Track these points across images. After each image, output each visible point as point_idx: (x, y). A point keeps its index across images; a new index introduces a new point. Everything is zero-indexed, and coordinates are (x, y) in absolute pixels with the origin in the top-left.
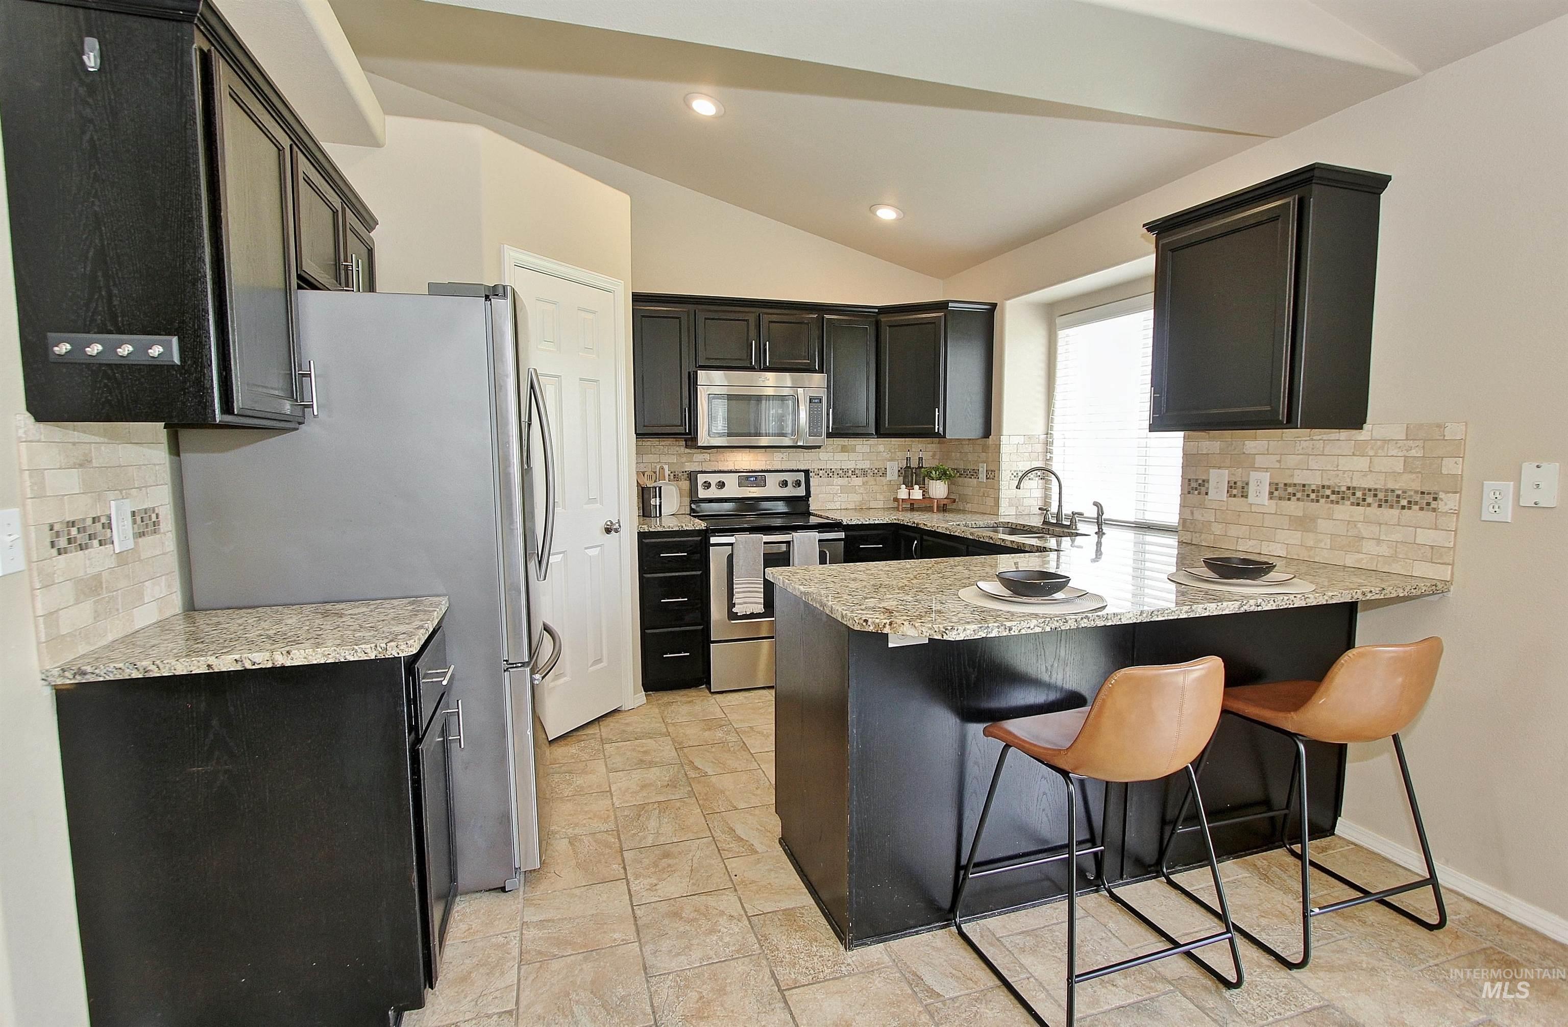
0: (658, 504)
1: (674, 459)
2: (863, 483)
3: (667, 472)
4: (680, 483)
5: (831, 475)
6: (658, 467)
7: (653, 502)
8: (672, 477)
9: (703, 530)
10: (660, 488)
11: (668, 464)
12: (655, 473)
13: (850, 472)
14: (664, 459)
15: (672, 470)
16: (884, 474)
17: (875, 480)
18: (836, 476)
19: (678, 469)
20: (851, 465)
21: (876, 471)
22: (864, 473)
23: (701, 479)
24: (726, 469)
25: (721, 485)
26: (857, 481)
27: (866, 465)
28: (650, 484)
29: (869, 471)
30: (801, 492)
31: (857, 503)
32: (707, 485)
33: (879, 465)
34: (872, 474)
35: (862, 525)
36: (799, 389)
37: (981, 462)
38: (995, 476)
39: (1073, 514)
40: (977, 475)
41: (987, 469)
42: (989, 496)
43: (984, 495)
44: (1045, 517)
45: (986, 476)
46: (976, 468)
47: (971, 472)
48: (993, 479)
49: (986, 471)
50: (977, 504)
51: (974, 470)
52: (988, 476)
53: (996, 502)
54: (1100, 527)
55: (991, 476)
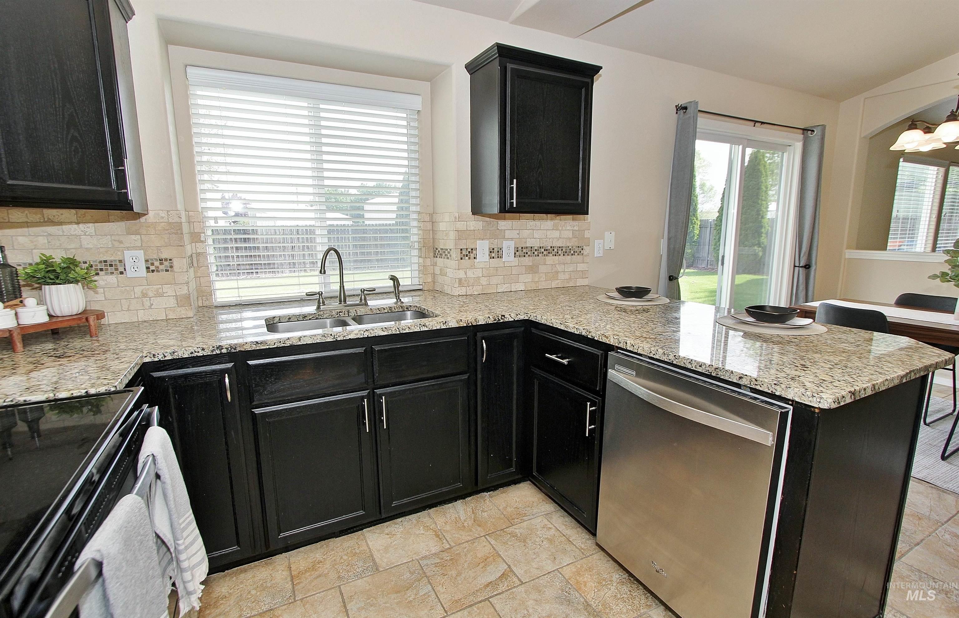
37: (128, 249)
38: (171, 267)
39: (363, 291)
40: (117, 269)
41: (147, 258)
42: (161, 295)
43: (144, 295)
44: (319, 302)
45: (148, 268)
46: (112, 258)
47: (97, 265)
48: (167, 271)
49: (147, 261)
50: (128, 310)
51: (105, 261)
52: (152, 268)
53: (181, 301)
54: (398, 298)
55: (161, 267)
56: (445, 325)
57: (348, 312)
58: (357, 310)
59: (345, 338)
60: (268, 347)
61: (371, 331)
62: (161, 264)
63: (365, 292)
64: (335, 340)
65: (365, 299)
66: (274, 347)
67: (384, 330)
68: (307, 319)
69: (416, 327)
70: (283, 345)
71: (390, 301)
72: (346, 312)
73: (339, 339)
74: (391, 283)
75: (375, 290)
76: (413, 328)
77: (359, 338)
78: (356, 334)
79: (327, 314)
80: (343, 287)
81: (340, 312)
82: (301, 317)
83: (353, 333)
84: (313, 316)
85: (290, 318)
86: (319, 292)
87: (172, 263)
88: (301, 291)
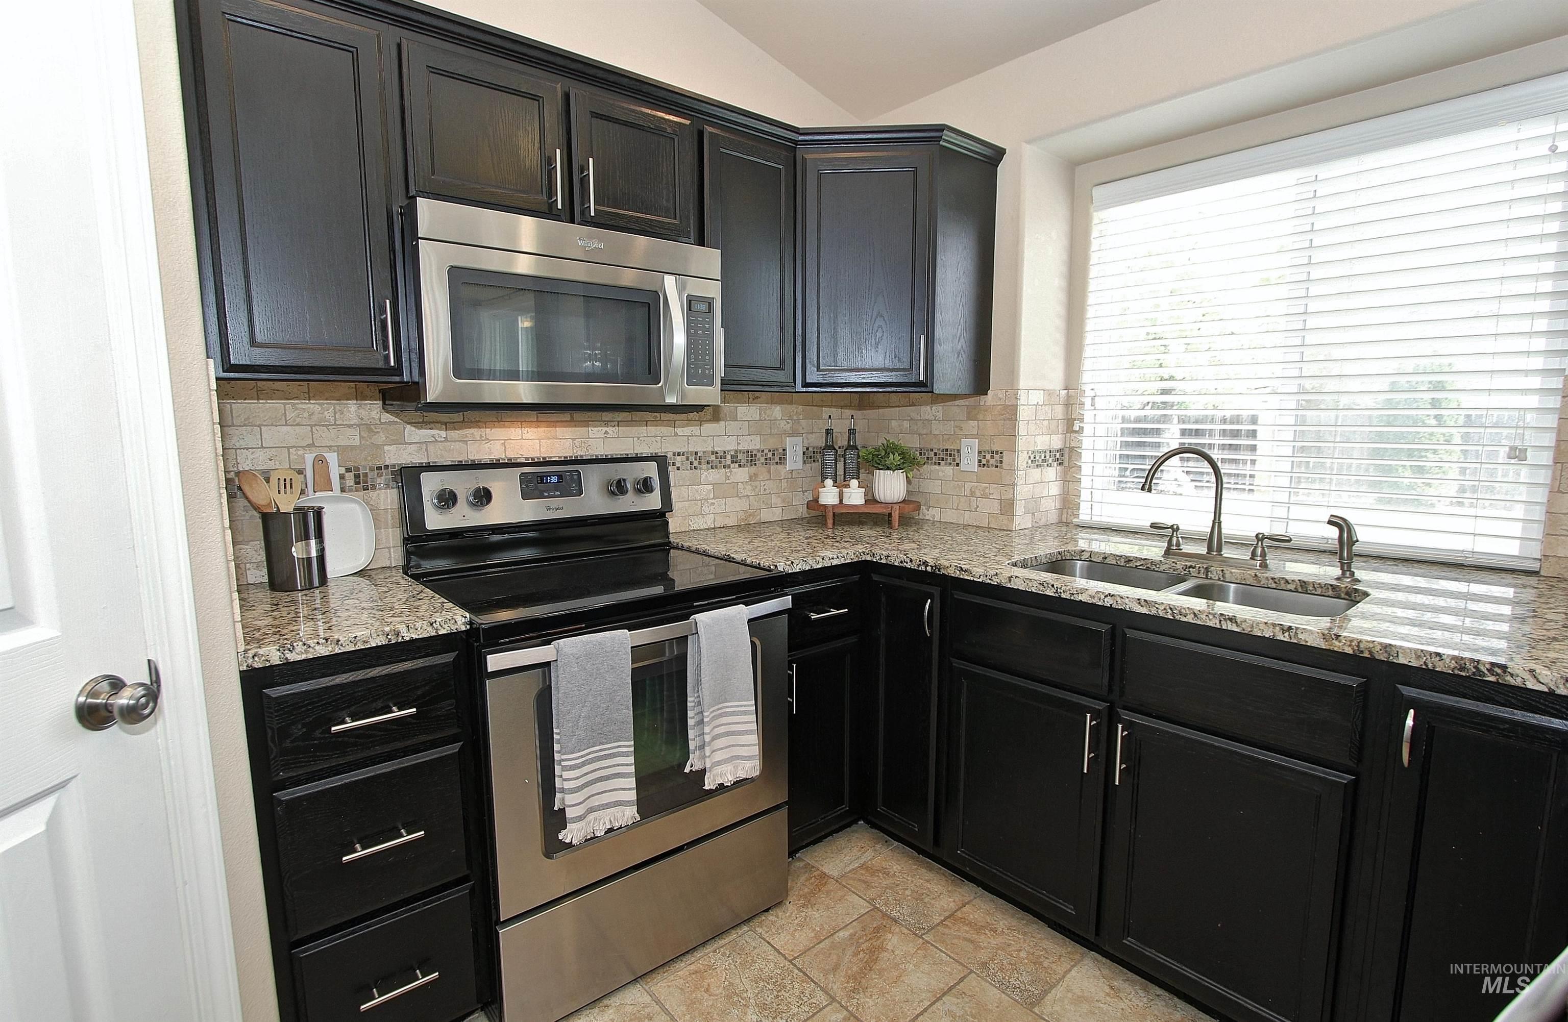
0: (314, 554)
1: (353, 438)
2: (751, 477)
3: (335, 471)
4: (373, 494)
5: (696, 463)
6: (309, 458)
7: (297, 551)
8: (350, 481)
9: (459, 633)
10: (318, 513)
11: (341, 450)
12: (300, 472)
13: (729, 457)
14: (326, 436)
15: (350, 464)
16: (782, 460)
17: (769, 472)
18: (704, 466)
19: (364, 462)
20: (729, 445)
21: (770, 455)
22: (751, 458)
23: (430, 484)
24: (485, 457)
25: (483, 497)
26: (740, 474)
27: (753, 443)
28: (287, 504)
29: (759, 455)
30: (653, 501)
31: (741, 515)
32: (447, 499)
33: (772, 443)
34: (763, 460)
35: (812, 571)
36: (666, 277)
37: (966, 437)
38: (1001, 462)
39: (1260, 538)
40: (954, 460)
41: (981, 449)
42: (985, 496)
43: (972, 494)
44: (1170, 542)
45: (980, 461)
46: (952, 447)
47: (940, 454)
48: (997, 467)
49: (980, 452)
50: (957, 509)
51: (947, 450)
52: (984, 462)
53: (1004, 507)
54: (1346, 568)
55: (992, 462)
56: (1286, 634)
57: (1207, 570)
58: (1225, 572)
59: (1072, 598)
60: (972, 579)
61: (1119, 599)
62: (992, 457)
63: (1266, 542)
64: (1057, 595)
65: (1263, 555)
66: (978, 580)
67: (1143, 603)
68: (1131, 565)
69: (1211, 617)
70: (989, 581)
71: (1329, 572)
72: (1202, 570)
73: (1063, 596)
74: (1334, 532)
75: (1290, 541)
76: (1204, 617)
77: (1095, 604)
78: (1090, 596)
79: (1167, 566)
80: (1220, 523)
81: (1191, 567)
82: (1123, 560)
83: (1087, 592)
84: (1142, 562)
85: (1106, 558)
86: (1172, 526)
87: (1002, 457)
88: (1143, 520)
